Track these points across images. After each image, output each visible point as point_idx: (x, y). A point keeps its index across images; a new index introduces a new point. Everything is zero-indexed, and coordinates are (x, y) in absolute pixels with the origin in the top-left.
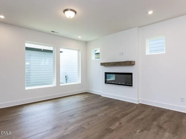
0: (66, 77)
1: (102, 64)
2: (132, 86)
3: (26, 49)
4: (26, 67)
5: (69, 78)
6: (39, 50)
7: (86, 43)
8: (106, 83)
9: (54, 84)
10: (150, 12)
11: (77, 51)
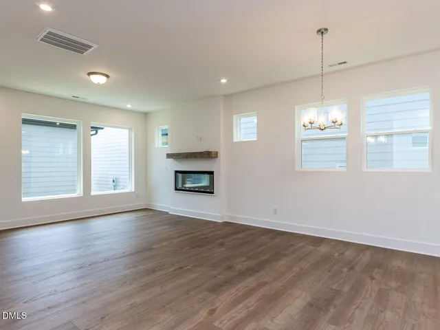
0: (114, 181)
1: (169, 156)
2: (213, 193)
3: (23, 123)
4: (23, 159)
5: (120, 184)
6: (52, 124)
7: (146, 114)
8: (176, 189)
9: (79, 192)
10: (224, 81)
11: (127, 131)
